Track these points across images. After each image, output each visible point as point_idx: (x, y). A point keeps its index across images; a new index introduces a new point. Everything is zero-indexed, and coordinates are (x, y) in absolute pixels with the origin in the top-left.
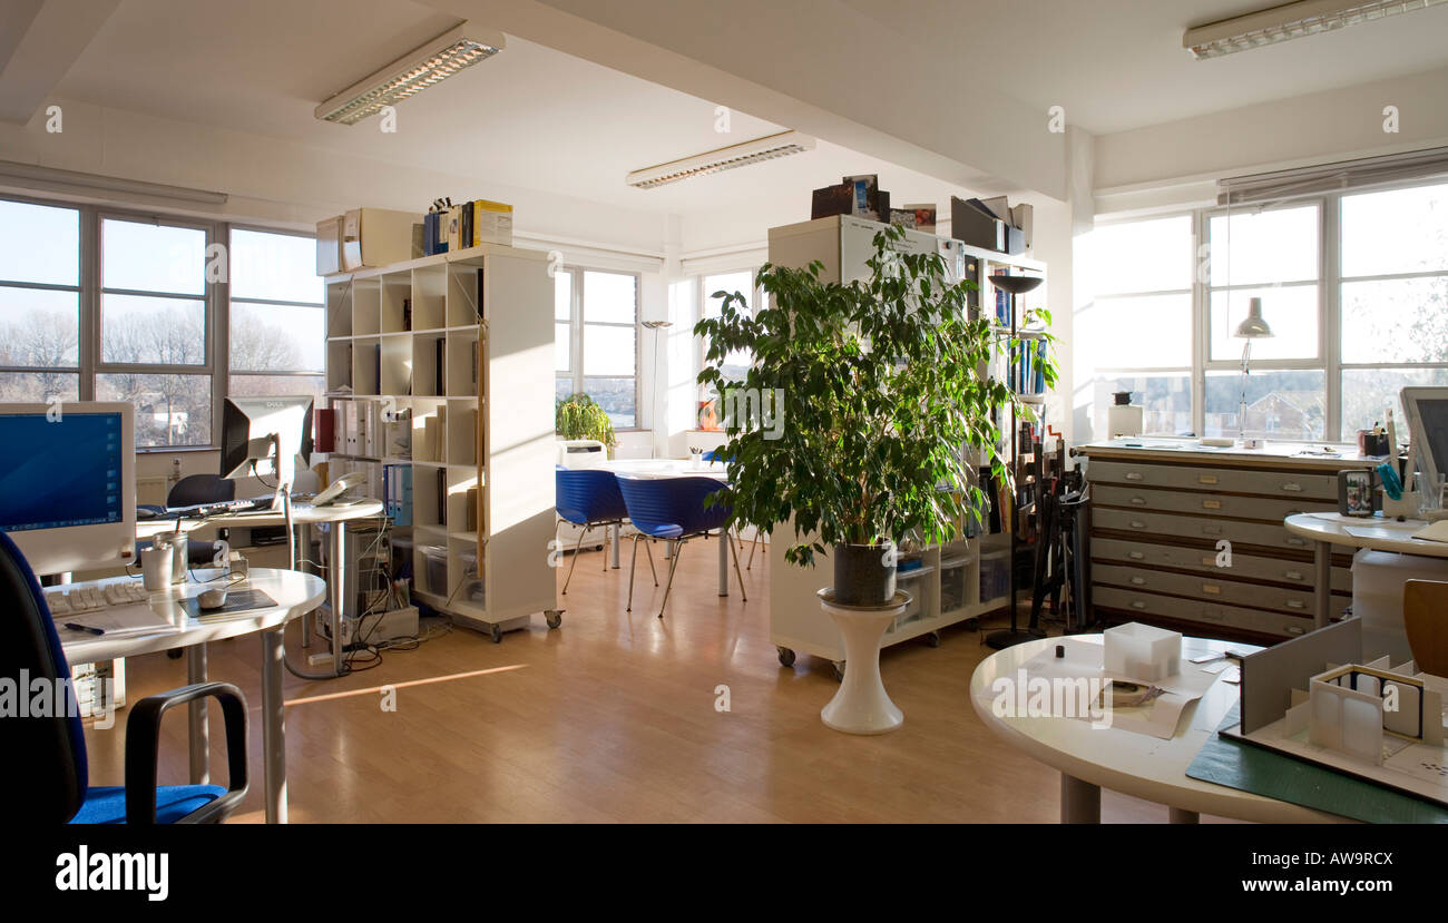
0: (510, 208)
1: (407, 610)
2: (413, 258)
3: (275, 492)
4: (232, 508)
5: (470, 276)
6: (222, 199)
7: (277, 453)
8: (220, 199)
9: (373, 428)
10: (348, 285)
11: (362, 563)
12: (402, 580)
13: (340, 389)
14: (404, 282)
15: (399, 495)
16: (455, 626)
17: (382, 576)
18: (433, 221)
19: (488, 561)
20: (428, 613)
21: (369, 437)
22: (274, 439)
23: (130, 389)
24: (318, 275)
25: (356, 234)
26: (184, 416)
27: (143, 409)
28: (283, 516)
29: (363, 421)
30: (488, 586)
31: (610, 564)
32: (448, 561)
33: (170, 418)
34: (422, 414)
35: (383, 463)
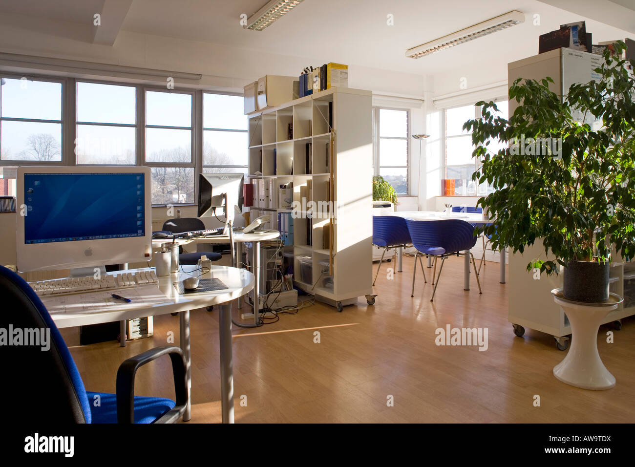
0: (346, 67)
1: (291, 291)
2: (293, 100)
3: (224, 226)
4: (204, 233)
5: (325, 107)
6: (199, 77)
7: (226, 204)
8: (197, 77)
9: (273, 192)
10: (259, 118)
11: (269, 265)
12: (289, 275)
13: (256, 173)
14: (289, 114)
15: (287, 229)
16: (316, 301)
17: (278, 272)
18: (304, 78)
19: (335, 266)
20: (302, 293)
21: (271, 198)
22: (224, 196)
23: (163, 184)
24: (245, 114)
25: (264, 90)
26: (185, 195)
27: (168, 192)
28: (229, 238)
29: (268, 189)
30: (335, 280)
31: (397, 269)
32: (313, 265)
33: (179, 196)
34: (299, 185)
35: (278, 212)
